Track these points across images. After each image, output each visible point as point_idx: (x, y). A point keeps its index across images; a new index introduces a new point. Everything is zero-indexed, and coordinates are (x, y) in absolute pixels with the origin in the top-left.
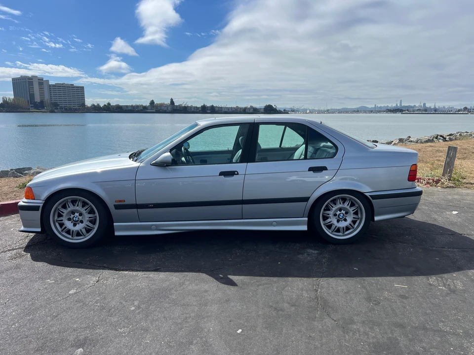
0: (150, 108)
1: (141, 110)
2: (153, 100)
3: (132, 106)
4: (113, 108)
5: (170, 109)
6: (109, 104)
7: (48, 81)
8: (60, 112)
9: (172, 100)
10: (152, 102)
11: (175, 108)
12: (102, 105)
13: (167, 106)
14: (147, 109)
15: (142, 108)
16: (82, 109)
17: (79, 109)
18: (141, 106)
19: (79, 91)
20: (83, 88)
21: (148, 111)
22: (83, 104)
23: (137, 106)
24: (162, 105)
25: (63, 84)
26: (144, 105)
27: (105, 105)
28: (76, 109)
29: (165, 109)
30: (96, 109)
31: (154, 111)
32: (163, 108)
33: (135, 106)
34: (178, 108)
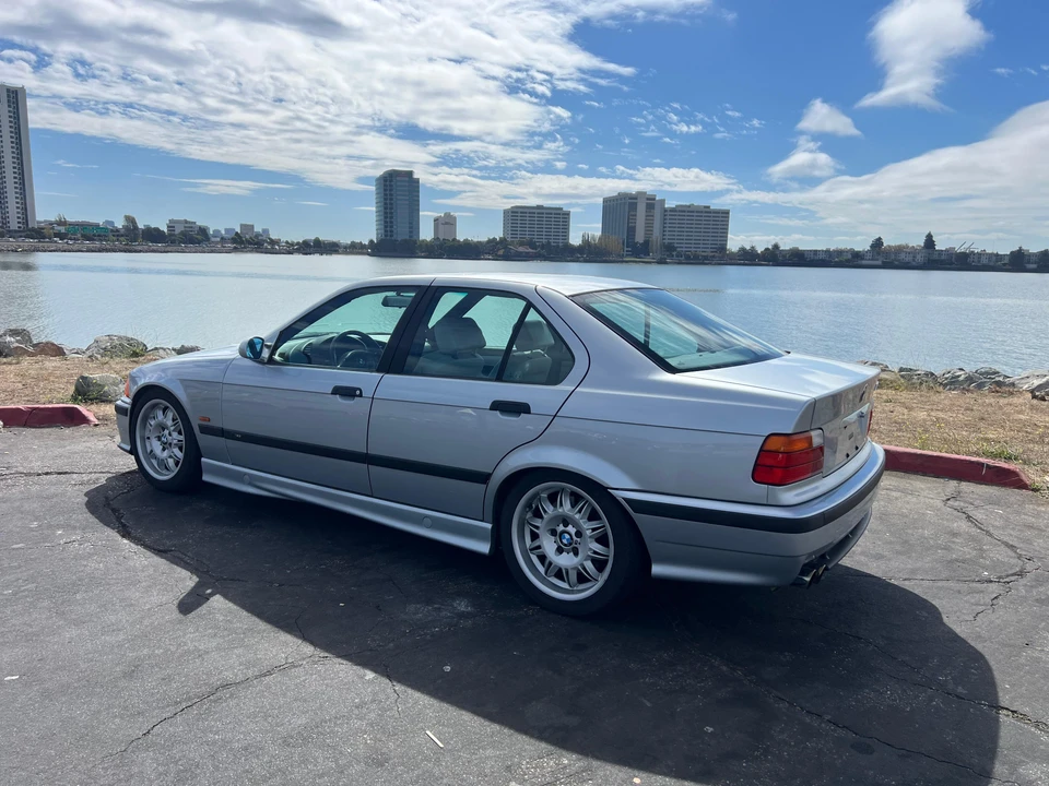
0: (869, 256)
1: (848, 261)
2: (880, 238)
3: (828, 251)
4: (784, 256)
5: (920, 259)
6: (776, 247)
7: (663, 201)
8: (676, 263)
9: (929, 239)
10: (878, 243)
11: (936, 257)
12: (760, 250)
13: (914, 251)
14: (863, 259)
15: (850, 256)
16: (720, 256)
17: (713, 256)
18: (847, 252)
19: (717, 220)
20: (727, 212)
21: (864, 262)
22: (723, 248)
23: (840, 253)
24: (899, 249)
25: (689, 206)
26: (858, 248)
27: (767, 249)
28: (706, 258)
29: (909, 259)
30: (749, 258)
31: (879, 263)
32: (902, 256)
33: (834, 251)
34: (943, 257)
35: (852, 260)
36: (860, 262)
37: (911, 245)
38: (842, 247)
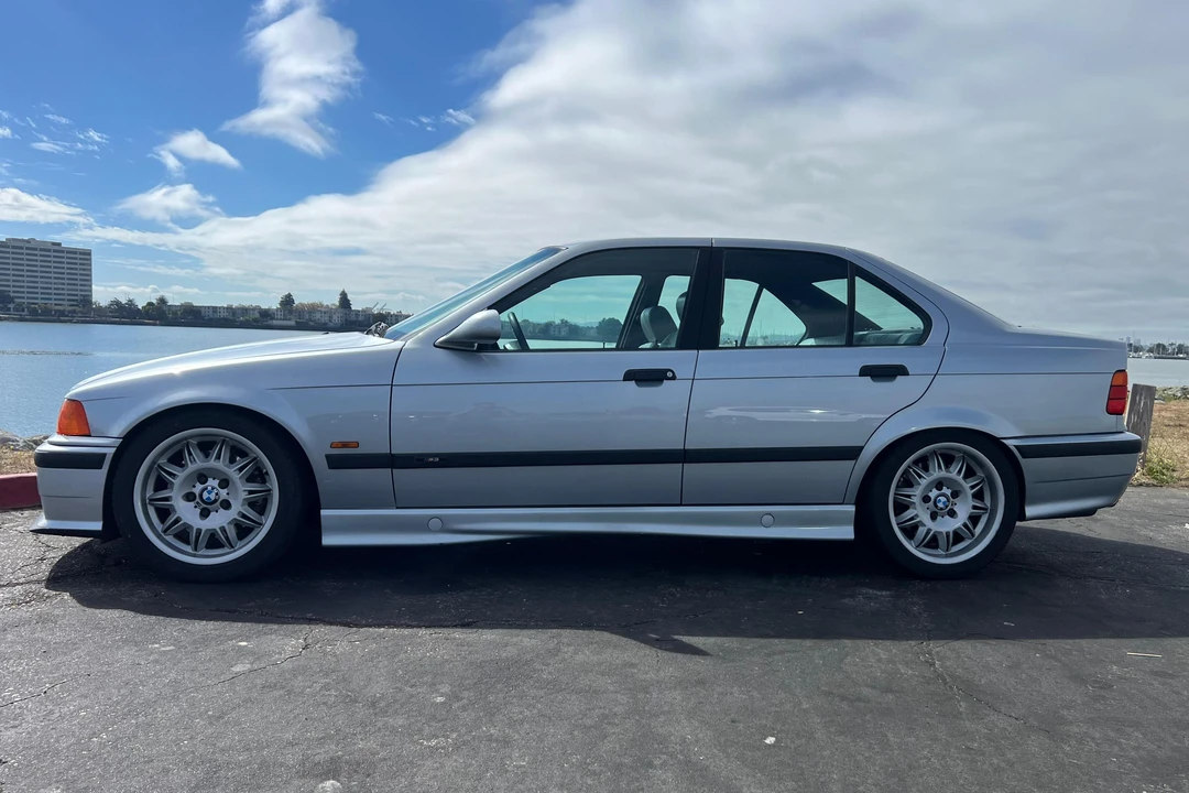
0: (279, 315)
1: (255, 320)
2: (289, 295)
3: (229, 309)
4: (175, 313)
5: (337, 319)
6: (162, 301)
8: (14, 320)
9: (344, 297)
10: (288, 301)
11: (353, 318)
12: (141, 304)
13: (329, 311)
14: (273, 319)
15: (257, 315)
16: (83, 311)
17: (74, 311)
18: (254, 309)
19: (79, 261)
20: (88, 253)
21: (275, 322)
22: (86, 301)
23: (245, 310)
24: (313, 308)
25: (28, 241)
27: (150, 304)
28: (62, 313)
29: (325, 319)
30: (125, 314)
31: (292, 323)
32: (318, 316)
33: (238, 309)
34: (361, 318)
35: (260, 320)
36: (270, 322)
37: (325, 304)
38: (246, 304)
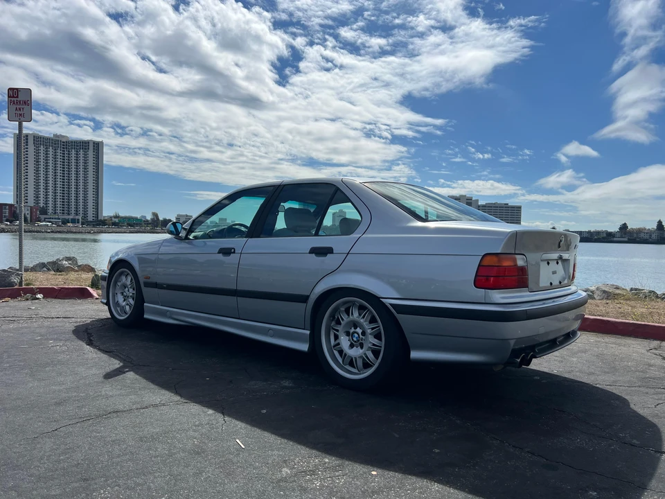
0: (618, 235)
1: (603, 238)
2: (625, 224)
5: (654, 237)
6: (554, 229)
7: (477, 201)
9: (660, 223)
10: (624, 227)
13: (650, 232)
14: (614, 237)
15: (605, 235)
18: (603, 232)
19: (513, 212)
20: (520, 207)
21: (615, 239)
23: (598, 233)
24: (640, 231)
25: (495, 204)
26: (611, 230)
29: (647, 237)
31: (626, 239)
32: (642, 235)
33: (594, 232)
35: (607, 238)
36: (612, 239)
37: (647, 228)
38: (599, 229)
